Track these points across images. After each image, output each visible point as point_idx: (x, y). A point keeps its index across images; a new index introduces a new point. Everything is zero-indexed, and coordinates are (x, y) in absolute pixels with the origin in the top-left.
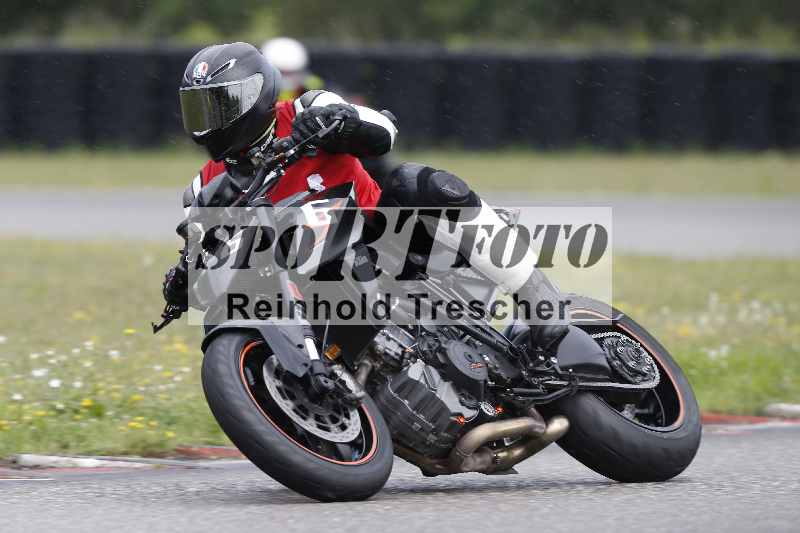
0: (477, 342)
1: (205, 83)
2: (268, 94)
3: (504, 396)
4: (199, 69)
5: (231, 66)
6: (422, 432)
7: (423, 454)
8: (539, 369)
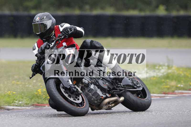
0: (104, 80)
1: (39, 22)
2: (53, 24)
3: (111, 92)
4: (37, 19)
5: (45, 18)
6: (94, 101)
7: (93, 106)
8: (118, 86)
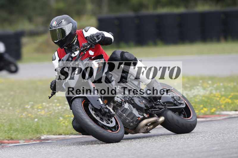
1: (56, 27)
3: (149, 111)
5: (63, 22)
6: (129, 123)
7: (129, 129)
8: (158, 103)
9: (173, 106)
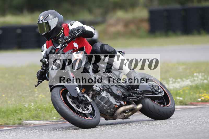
0: (119, 86)
1: (43, 21)
3: (126, 99)
4: (41, 18)
5: (49, 16)
6: (107, 110)
7: (107, 115)
9: (151, 94)
